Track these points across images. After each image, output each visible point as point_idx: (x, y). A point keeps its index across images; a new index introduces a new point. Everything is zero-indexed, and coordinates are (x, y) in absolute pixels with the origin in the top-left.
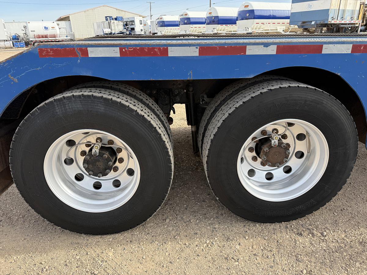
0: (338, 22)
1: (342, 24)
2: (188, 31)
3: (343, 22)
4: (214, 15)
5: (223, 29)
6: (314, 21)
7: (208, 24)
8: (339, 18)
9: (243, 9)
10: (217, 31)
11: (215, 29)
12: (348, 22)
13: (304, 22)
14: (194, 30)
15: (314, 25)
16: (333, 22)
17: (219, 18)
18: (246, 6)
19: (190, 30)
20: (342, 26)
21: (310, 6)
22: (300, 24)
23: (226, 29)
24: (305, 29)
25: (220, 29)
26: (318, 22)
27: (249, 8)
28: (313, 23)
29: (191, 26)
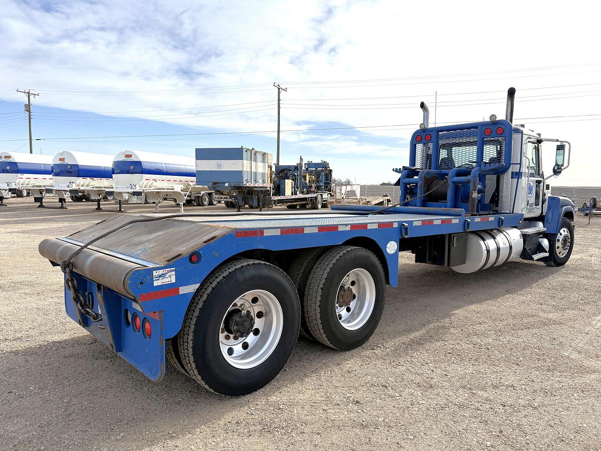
0: (252, 185)
1: (256, 187)
2: (13, 184)
3: (256, 185)
4: (68, 161)
5: (87, 183)
6: (227, 182)
7: (57, 175)
8: (252, 181)
9: (123, 158)
10: (79, 187)
11: (73, 183)
12: (261, 185)
13: (215, 183)
14: (26, 182)
15: (228, 187)
16: (248, 185)
17: (80, 167)
18: (127, 156)
19: (17, 182)
20: (256, 189)
21: (219, 165)
22: (210, 184)
23: (92, 184)
24: (218, 191)
25: (82, 183)
26: (233, 185)
27: (133, 159)
28: (227, 185)
29: (19, 175)
